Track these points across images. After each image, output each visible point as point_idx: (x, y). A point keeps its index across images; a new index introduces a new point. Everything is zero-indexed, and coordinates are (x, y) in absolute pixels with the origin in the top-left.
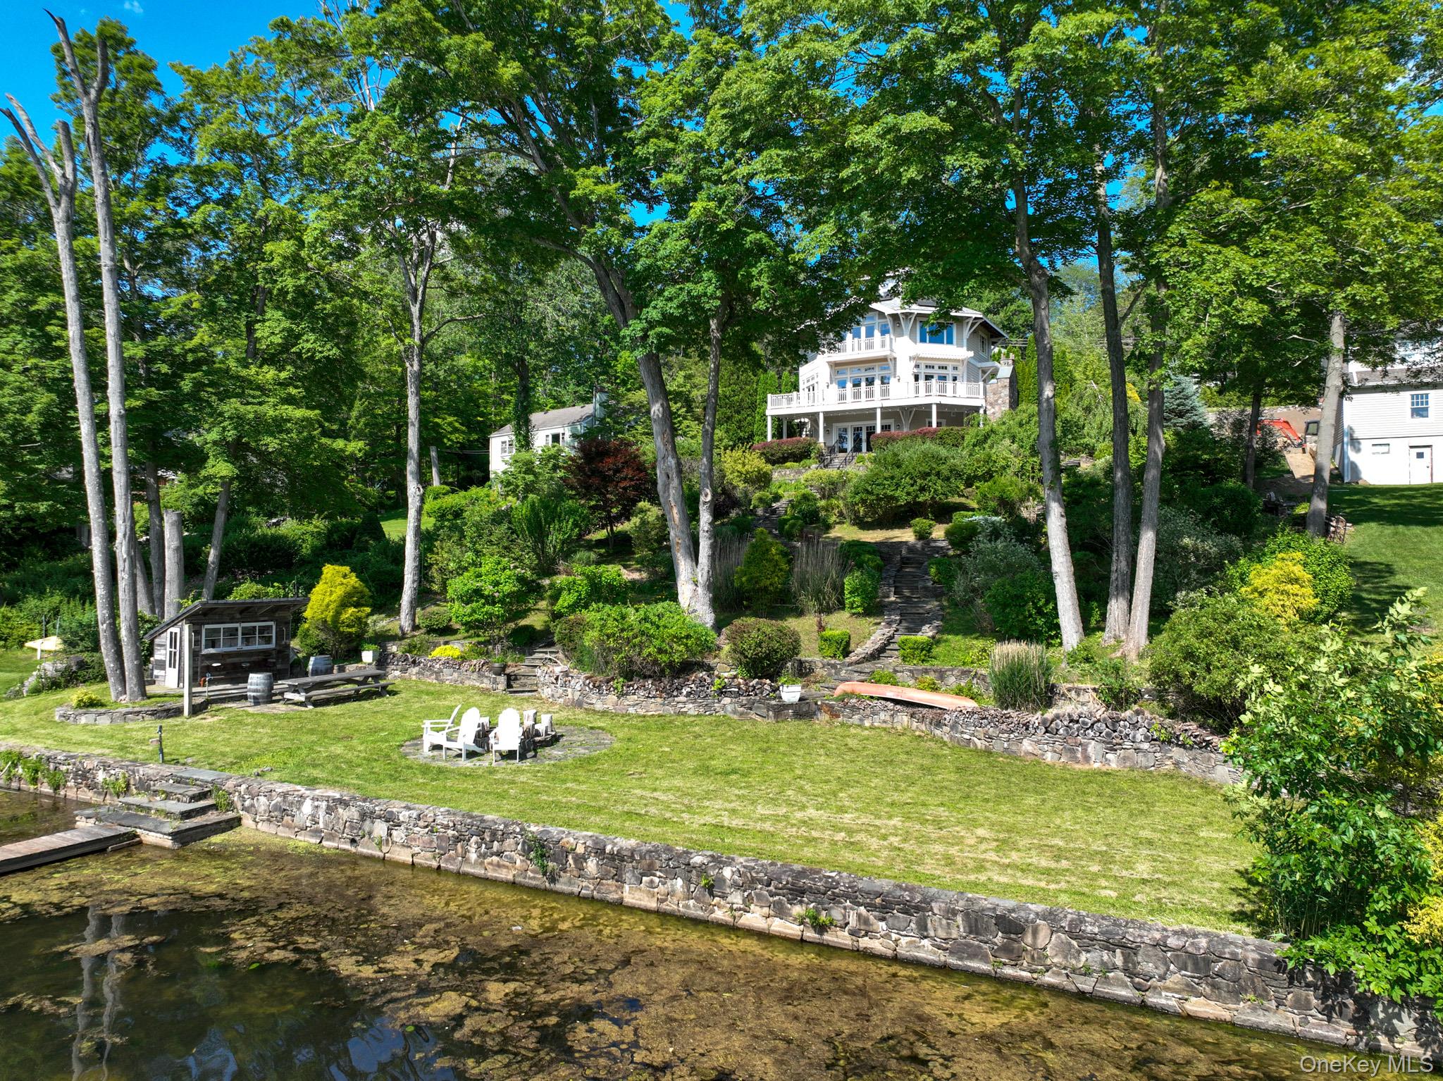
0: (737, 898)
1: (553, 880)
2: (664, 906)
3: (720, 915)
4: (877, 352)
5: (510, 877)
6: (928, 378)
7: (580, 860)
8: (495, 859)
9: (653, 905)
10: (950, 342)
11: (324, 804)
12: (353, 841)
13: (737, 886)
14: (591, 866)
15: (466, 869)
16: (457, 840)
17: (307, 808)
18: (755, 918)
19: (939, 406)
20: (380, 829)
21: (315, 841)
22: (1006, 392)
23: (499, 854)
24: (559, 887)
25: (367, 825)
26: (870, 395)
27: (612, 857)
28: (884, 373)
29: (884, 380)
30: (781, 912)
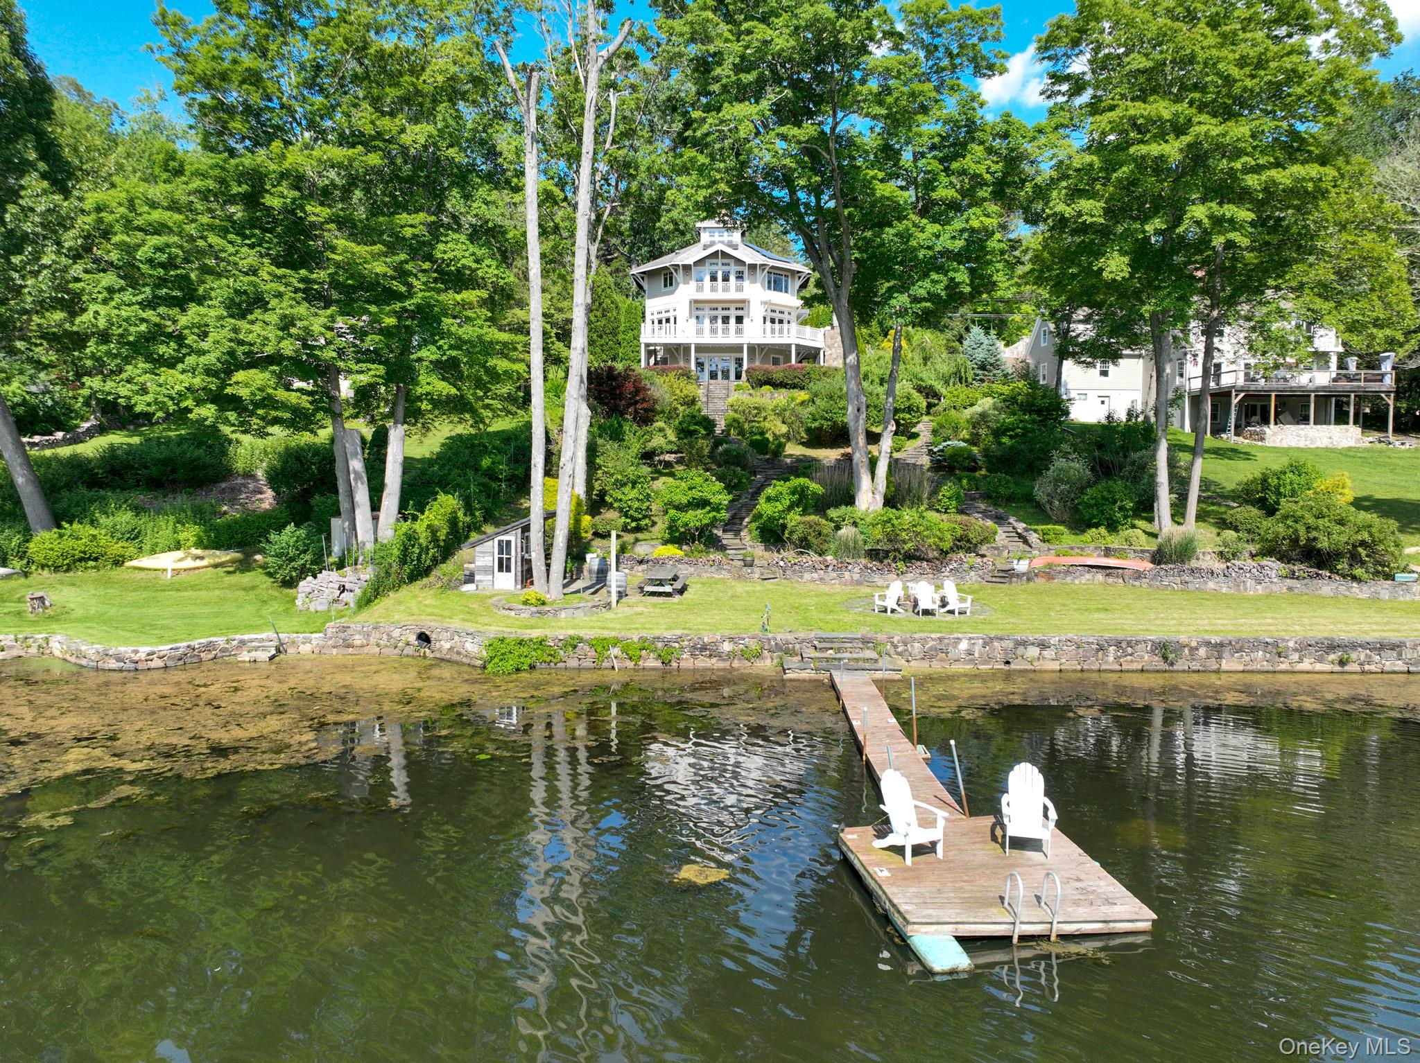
0: (1295, 656)
1: (1172, 664)
2: (1249, 668)
3: (1283, 667)
4: (733, 295)
5: (1140, 667)
6: (781, 322)
7: (1193, 650)
8: (1129, 658)
9: (1241, 668)
10: (786, 291)
11: (981, 641)
12: (1008, 663)
13: (1296, 650)
14: (1202, 652)
15: (1103, 667)
16: (1098, 650)
17: (964, 645)
18: (1306, 665)
19: (797, 346)
20: (1033, 652)
21: (971, 666)
22: (839, 338)
23: (1131, 655)
24: (1175, 667)
25: (1020, 650)
26: (726, 331)
27: (1216, 645)
28: (740, 313)
29: (739, 320)
30: (1320, 660)
